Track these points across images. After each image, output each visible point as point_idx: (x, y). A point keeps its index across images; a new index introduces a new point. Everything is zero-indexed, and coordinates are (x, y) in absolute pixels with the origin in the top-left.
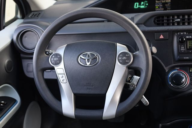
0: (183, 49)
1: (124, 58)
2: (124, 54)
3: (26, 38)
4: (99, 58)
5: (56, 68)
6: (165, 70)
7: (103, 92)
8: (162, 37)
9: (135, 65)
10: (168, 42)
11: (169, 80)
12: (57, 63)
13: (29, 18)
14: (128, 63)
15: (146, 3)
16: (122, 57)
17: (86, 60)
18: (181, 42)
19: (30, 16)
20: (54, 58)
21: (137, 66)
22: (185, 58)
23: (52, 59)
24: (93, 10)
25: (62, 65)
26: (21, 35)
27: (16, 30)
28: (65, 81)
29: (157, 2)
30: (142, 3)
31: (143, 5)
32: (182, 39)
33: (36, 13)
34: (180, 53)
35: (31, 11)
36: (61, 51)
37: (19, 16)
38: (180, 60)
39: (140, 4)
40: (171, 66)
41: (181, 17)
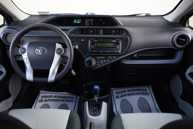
0: (93, 47)
1: (59, 51)
2: (59, 49)
3: (9, 37)
4: (46, 51)
5: (23, 55)
6: (84, 57)
7: (48, 69)
8: (83, 40)
9: (65, 55)
10: (86, 43)
11: (85, 62)
12: (24, 53)
13: (11, 25)
14: (61, 54)
15: (80, 20)
16: (58, 51)
17: (39, 52)
18: (92, 44)
19: (12, 24)
20: (22, 50)
21: (66, 55)
22: (94, 51)
23: (21, 50)
24: (44, 25)
25: (26, 54)
26: (6, 35)
27: (2, 32)
28: (28, 63)
29: (86, 20)
30: (78, 20)
31: (79, 21)
32: (93, 42)
33: (16, 22)
34: (91, 49)
35: (13, 21)
36: (26, 46)
37: (6, 24)
38: (92, 53)
39: (77, 21)
40: (87, 55)
41: (93, 30)
